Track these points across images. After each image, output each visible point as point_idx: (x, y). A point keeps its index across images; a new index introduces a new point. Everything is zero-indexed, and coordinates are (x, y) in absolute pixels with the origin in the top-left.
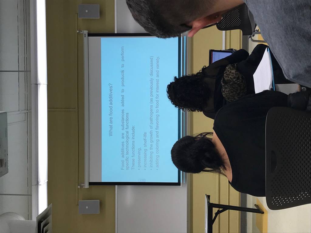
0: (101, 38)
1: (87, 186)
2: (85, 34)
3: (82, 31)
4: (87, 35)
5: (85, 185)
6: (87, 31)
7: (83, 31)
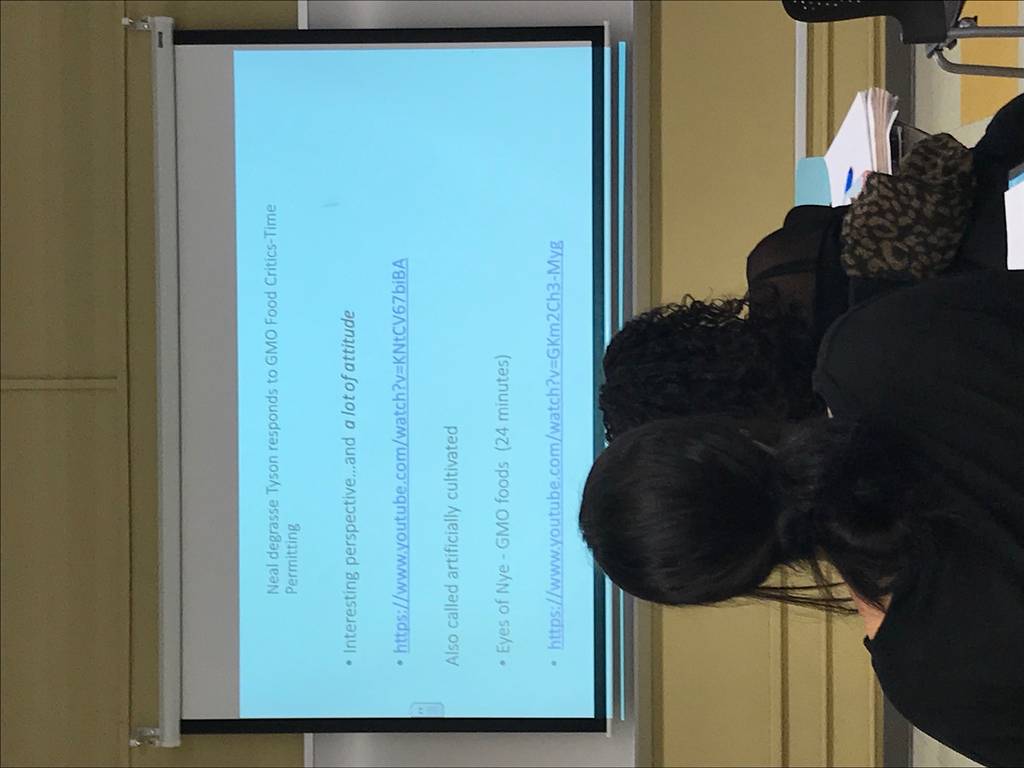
0: (236, 53)
1: (170, 737)
2: (160, 33)
3: (145, 21)
4: (168, 38)
5: (162, 735)
6: (170, 20)
7: (149, 19)
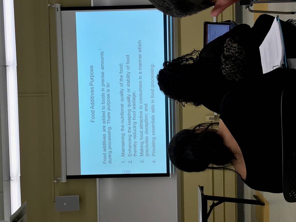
0: (76, 12)
1: (64, 180)
2: (57, 8)
3: (54, 5)
5: (62, 179)
6: (60, 5)
